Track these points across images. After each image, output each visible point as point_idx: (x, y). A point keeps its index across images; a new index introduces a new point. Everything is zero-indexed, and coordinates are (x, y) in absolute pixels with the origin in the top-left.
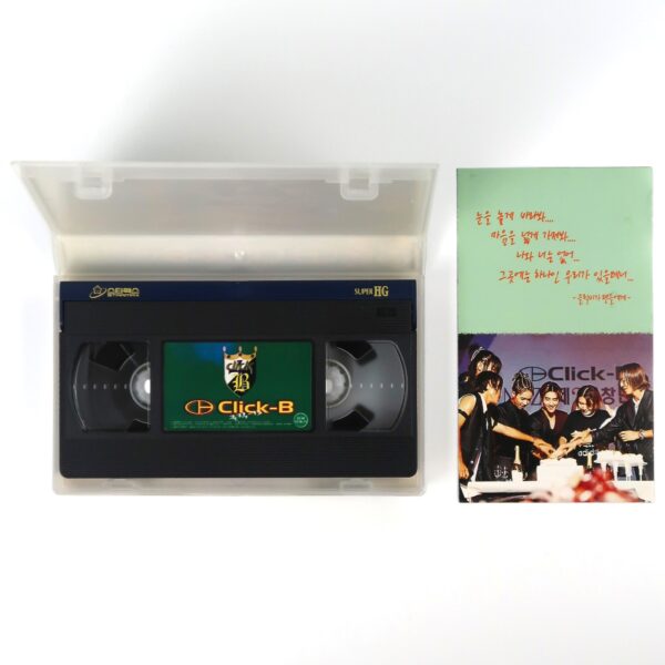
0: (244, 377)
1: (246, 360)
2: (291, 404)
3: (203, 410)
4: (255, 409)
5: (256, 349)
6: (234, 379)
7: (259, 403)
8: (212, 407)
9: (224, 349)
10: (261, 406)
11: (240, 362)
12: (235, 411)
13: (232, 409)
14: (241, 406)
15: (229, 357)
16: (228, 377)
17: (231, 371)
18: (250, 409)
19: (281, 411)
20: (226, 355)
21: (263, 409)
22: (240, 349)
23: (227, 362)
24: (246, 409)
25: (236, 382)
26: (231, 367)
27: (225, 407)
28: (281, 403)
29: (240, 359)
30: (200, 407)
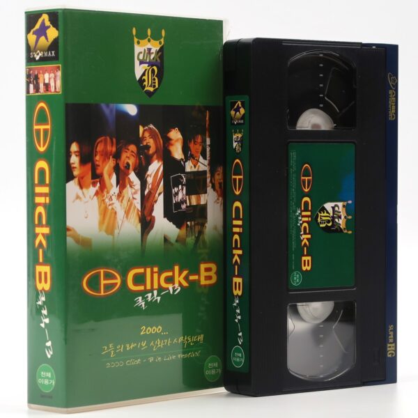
0: (328, 222)
1: (341, 222)
2: (309, 268)
3: (304, 181)
4: (305, 233)
5: (350, 232)
6: (328, 212)
7: (309, 236)
8: (306, 190)
9: (350, 202)
10: (307, 239)
11: (340, 217)
12: (304, 213)
13: (304, 211)
14: (306, 219)
15: (344, 206)
16: (328, 206)
17: (333, 208)
18: (305, 228)
19: (304, 258)
20: (345, 203)
21: (305, 240)
22: (350, 217)
23: (340, 204)
24: (305, 224)
25: (326, 214)
26: (336, 208)
27: (306, 203)
28: (309, 258)
29: (343, 217)
30: (306, 178)
